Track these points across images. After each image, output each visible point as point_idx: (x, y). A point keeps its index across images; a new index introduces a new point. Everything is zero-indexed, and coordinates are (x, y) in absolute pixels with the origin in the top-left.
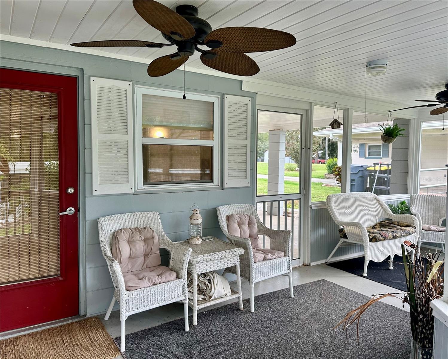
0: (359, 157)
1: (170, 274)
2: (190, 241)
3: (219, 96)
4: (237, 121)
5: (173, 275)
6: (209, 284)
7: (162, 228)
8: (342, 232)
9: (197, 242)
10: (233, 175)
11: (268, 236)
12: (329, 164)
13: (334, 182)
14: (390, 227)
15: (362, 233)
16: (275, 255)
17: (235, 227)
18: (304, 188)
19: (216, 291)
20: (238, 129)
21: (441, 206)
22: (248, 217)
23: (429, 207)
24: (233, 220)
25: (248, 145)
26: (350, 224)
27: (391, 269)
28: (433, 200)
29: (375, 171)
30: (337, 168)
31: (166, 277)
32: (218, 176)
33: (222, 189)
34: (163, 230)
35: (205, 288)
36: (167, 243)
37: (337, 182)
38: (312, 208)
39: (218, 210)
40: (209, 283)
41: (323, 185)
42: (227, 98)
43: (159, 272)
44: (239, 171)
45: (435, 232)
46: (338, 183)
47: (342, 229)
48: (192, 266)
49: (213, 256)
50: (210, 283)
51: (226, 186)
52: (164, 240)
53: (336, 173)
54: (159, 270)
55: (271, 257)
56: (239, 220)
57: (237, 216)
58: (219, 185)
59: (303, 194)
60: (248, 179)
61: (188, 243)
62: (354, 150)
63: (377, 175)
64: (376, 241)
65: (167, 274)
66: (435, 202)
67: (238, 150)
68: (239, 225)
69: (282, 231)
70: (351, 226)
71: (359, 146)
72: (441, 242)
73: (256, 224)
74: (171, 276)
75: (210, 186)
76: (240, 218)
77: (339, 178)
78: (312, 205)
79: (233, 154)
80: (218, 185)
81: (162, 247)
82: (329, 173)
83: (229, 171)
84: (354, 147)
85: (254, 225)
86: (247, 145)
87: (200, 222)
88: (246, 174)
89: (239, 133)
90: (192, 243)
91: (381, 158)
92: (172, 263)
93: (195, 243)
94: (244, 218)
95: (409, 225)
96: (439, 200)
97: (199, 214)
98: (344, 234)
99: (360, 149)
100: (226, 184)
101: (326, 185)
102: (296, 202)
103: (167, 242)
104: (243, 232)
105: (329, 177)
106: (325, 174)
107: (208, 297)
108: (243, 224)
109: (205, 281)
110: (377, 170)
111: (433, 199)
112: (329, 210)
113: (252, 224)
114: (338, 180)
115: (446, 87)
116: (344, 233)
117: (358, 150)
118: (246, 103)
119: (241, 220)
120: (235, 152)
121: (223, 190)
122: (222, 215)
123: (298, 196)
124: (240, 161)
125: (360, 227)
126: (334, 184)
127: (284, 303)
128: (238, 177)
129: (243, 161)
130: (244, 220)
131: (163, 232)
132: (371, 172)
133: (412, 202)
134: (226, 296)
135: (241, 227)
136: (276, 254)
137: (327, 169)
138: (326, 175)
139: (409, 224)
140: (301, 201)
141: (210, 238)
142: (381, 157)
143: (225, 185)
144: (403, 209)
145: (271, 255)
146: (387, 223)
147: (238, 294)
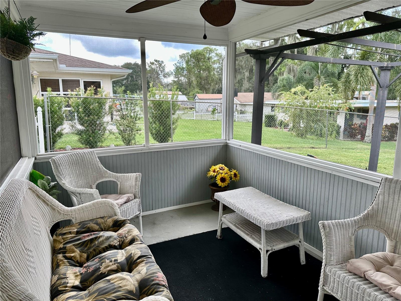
144: (48, 187)
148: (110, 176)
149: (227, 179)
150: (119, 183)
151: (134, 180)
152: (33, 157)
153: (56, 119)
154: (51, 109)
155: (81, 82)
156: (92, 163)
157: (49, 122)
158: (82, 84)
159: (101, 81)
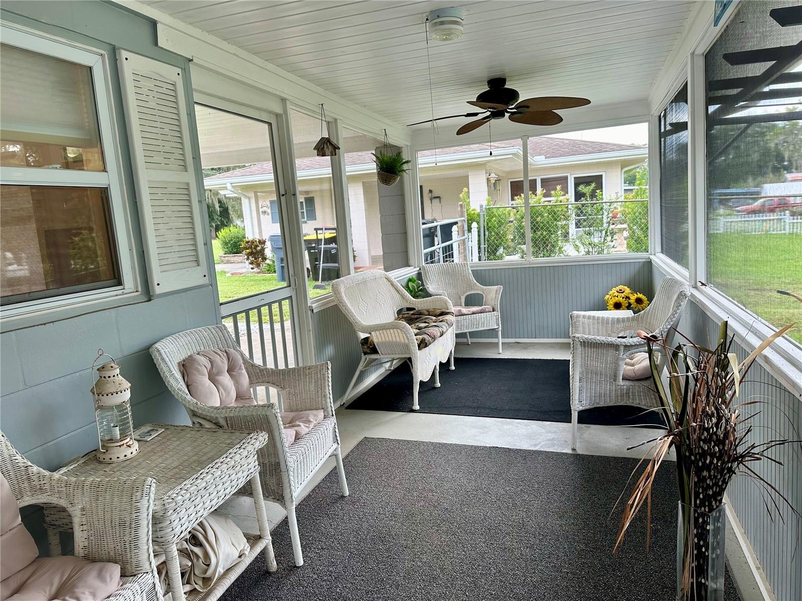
0: (273, 223)
1: (101, 576)
2: (107, 457)
3: (102, 52)
4: (158, 125)
5: (110, 576)
6: (197, 550)
7: (9, 444)
8: (367, 343)
9: (128, 452)
10: (169, 261)
11: (274, 384)
12: (224, 237)
13: (245, 267)
14: (422, 320)
15: (408, 338)
16: (310, 421)
17: (207, 386)
18: (293, 275)
19: (221, 557)
20: (164, 143)
21: (460, 278)
22: (225, 354)
23: (447, 281)
24: (197, 370)
25: (191, 184)
26: (386, 327)
27: (438, 386)
28: (450, 271)
29: (318, 241)
30: (248, 242)
31: (91, 590)
32: (133, 268)
33: (146, 299)
34: (13, 451)
35: (190, 564)
36: (47, 486)
37: (251, 266)
38: (313, 310)
39: (155, 355)
40: (195, 545)
41: (228, 275)
42: (126, 59)
43: (52, 585)
44: (182, 249)
45: (467, 316)
46: (252, 268)
47: (366, 339)
48: (161, 525)
49: (210, 476)
50: (200, 545)
51: (158, 290)
52: (29, 479)
53: (248, 251)
54: (47, 574)
55: (307, 430)
56: (209, 366)
57: (202, 360)
58: (140, 289)
59: (294, 287)
60: (203, 269)
61: (100, 462)
62: (262, 211)
63: (323, 246)
64: (426, 346)
65: (92, 579)
66: (453, 273)
67: (173, 197)
68: (212, 378)
69: (294, 369)
70: (388, 331)
71: (269, 205)
72: (466, 331)
73: (243, 367)
74: (108, 579)
75: (117, 295)
76: (210, 361)
77: (253, 259)
78: (313, 305)
79: (163, 209)
80: (137, 291)
81: (28, 501)
82: (226, 254)
83: (161, 251)
84: (262, 207)
85: (240, 369)
86: (188, 184)
87: (127, 395)
88: (197, 256)
89: (167, 156)
90: (114, 459)
91: (306, 222)
92: (83, 539)
93: (122, 458)
94: (217, 359)
95: (443, 312)
96: (457, 269)
97: (119, 375)
98: (371, 347)
99: (271, 210)
100: (158, 284)
101: (233, 274)
102: (286, 305)
103: (42, 482)
104: (223, 391)
105: (228, 261)
106: (220, 255)
107: (200, 583)
108: (219, 373)
109: (184, 547)
110: (322, 239)
111: (450, 269)
112: (343, 309)
113: (235, 369)
114: (252, 263)
115: (489, 86)
116: (371, 345)
117: (269, 211)
118: (172, 81)
119: (215, 365)
120: (165, 202)
121: (150, 300)
122: (169, 363)
123: (287, 293)
124: (180, 225)
125: (403, 328)
126: (244, 270)
127: (342, 514)
128: (181, 265)
129: (187, 224)
130: (220, 363)
131: (18, 457)
132: (311, 244)
133: (426, 277)
134: (243, 557)
135: (218, 380)
136: (312, 420)
137: (220, 246)
138: (222, 258)
139: (443, 310)
140: (292, 301)
141: (152, 430)
142: (306, 219)
143: (157, 287)
144: (416, 290)
145: (305, 426)
146: (413, 314)
147: (262, 540)
148: (479, 288)
149: (623, 304)
150: (484, 296)
151: (495, 292)
152: (418, 267)
153: (493, 238)
154: (487, 225)
155: (571, 180)
156: (462, 275)
157: (485, 242)
158: (571, 183)
159: (603, 174)
